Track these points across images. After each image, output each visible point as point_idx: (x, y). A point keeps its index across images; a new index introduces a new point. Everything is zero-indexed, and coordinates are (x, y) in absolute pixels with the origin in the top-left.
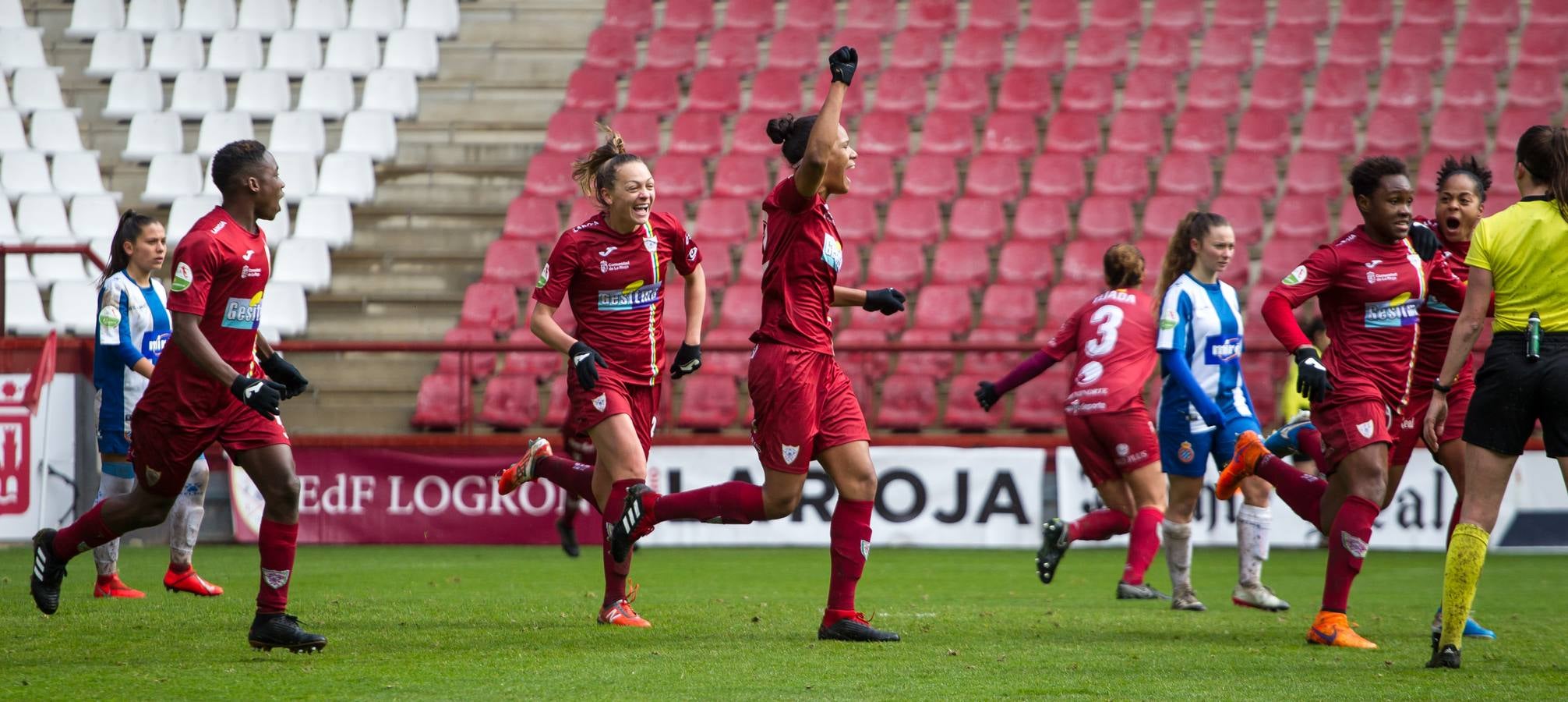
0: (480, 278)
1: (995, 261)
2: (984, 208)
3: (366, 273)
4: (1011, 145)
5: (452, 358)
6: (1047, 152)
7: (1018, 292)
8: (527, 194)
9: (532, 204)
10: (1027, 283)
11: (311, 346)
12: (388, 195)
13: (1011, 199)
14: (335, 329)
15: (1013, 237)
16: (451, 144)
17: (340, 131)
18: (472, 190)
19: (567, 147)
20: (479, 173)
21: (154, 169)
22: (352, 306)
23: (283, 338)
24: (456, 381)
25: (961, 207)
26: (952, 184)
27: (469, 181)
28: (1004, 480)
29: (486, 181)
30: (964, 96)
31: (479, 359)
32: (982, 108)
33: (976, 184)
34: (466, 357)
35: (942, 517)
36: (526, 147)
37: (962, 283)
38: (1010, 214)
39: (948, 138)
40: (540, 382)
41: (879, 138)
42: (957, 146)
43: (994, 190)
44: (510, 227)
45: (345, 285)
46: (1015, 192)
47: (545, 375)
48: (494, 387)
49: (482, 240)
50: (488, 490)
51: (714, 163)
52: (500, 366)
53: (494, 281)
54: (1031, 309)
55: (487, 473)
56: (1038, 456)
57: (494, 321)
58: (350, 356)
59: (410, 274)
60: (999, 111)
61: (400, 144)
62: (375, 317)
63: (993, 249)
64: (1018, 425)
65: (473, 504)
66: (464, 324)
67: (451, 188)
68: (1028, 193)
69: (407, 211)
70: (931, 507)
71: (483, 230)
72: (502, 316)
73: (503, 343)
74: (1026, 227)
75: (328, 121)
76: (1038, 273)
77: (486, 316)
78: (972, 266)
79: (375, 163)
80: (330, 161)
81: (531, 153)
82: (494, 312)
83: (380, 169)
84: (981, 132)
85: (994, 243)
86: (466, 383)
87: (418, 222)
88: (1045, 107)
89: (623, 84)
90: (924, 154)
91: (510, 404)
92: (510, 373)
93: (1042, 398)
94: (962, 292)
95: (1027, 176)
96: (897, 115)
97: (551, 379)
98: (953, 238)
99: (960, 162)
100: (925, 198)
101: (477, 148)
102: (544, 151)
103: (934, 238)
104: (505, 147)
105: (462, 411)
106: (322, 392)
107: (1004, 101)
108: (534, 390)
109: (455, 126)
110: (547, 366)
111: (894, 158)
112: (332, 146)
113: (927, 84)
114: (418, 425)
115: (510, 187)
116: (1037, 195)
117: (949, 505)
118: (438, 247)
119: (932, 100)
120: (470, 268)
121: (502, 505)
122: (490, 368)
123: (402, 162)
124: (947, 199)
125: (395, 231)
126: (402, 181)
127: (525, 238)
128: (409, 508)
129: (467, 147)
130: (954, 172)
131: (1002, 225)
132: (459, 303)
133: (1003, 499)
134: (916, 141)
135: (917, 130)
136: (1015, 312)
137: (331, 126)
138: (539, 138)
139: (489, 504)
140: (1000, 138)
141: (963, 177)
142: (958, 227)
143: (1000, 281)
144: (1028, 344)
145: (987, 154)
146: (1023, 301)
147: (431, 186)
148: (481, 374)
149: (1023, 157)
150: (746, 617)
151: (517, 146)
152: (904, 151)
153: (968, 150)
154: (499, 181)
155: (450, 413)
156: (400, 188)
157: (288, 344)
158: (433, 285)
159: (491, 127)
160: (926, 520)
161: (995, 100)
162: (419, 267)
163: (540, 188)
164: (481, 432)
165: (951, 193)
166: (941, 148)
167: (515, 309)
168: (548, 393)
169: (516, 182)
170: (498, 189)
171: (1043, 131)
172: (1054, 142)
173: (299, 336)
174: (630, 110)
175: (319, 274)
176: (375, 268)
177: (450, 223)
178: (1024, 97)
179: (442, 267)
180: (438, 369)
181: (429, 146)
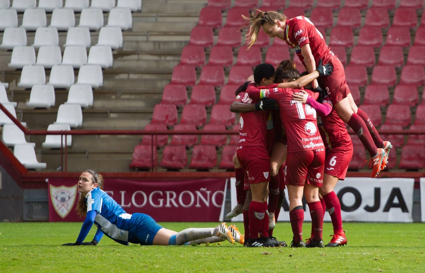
0: (161, 101)
1: (392, 94)
2: (387, 69)
3: (109, 99)
4: (398, 42)
5: (149, 137)
6: (415, 44)
7: (402, 107)
8: (182, 64)
9: (184, 68)
10: (406, 103)
11: (85, 132)
12: (119, 64)
13: (399, 66)
14: (96, 124)
15: (400, 83)
16: (147, 41)
17: (98, 35)
18: (157, 61)
19: (199, 42)
20: (160, 55)
21: (14, 53)
22: (104, 114)
23: (72, 128)
24: (150, 147)
25: (377, 69)
26: (372, 59)
27: (156, 58)
28: (396, 192)
29: (163, 58)
30: (378, 20)
31: (160, 138)
32: (386, 25)
33: (382, 59)
34: (154, 137)
35: (368, 209)
36: (181, 42)
37: (378, 103)
38: (399, 73)
39: (371, 38)
40: (187, 148)
41: (340, 39)
42: (375, 42)
43: (392, 62)
44: (173, 79)
45: (100, 104)
46: (401, 63)
47: (190, 145)
48: (167, 150)
49: (162, 84)
50: (165, 197)
51: (265, 50)
52: (169, 141)
53: (167, 102)
54: (408, 115)
55: (164, 189)
56: (412, 181)
57: (167, 121)
58: (102, 136)
59: (129, 100)
60: (393, 26)
61: (124, 42)
62: (113, 119)
63: (391, 88)
64: (403, 168)
65: (158, 203)
66: (153, 122)
67: (147, 61)
68: (406, 63)
69: (128, 71)
70: (363, 205)
71: (162, 80)
72: (170, 119)
73: (171, 131)
74: (405, 78)
75: (92, 31)
76: (411, 99)
77: (164, 119)
78: (382, 96)
79: (113, 50)
80: (93, 49)
81: (183, 45)
82: (167, 117)
83: (115, 52)
84: (385, 35)
85: (392, 86)
86: (154, 149)
87: (132, 76)
88: (415, 25)
89: (224, 14)
90: (360, 45)
91: (174, 158)
92: (174, 144)
93: (413, 155)
94: (377, 107)
95: (406, 55)
96: (348, 27)
97: (192, 147)
98: (372, 83)
99: (376, 48)
100: (360, 65)
101: (159, 42)
102: (189, 44)
103: (365, 83)
104: (172, 42)
105: (152, 161)
106: (89, 153)
107: (395, 22)
108: (185, 151)
109: (149, 33)
110: (191, 141)
111: (346, 47)
112: (94, 42)
113: (361, 15)
114: (133, 167)
115: (174, 61)
116: (411, 64)
117: (371, 203)
118: (142, 87)
119: (363, 21)
120: (156, 97)
121: (171, 203)
122: (165, 142)
123: (125, 49)
124: (371, 66)
125: (122, 80)
126: (125, 58)
127: (181, 83)
128: (129, 205)
129: (154, 42)
130: (374, 53)
131: (395, 77)
132: (151, 113)
133: (396, 201)
134: (356, 40)
135: (357, 35)
136: (401, 116)
137: (93, 33)
138: (187, 38)
139: (165, 203)
140: (394, 39)
141: (377, 56)
142: (375, 79)
143: (394, 102)
144: (407, 131)
145: (388, 45)
146: (404, 112)
147: (138, 60)
148: (162, 144)
149: (405, 47)
150: (286, 254)
151: (177, 42)
152: (351, 44)
153: (379, 44)
154: (169, 58)
155: (147, 162)
156: (125, 60)
157: (75, 131)
158: (139, 104)
159: (165, 34)
160: (361, 210)
161: (391, 22)
162: (133, 97)
163: (188, 61)
164: (161, 170)
165: (372, 63)
166: (368, 43)
167: (176, 115)
168: (192, 153)
169: (176, 58)
170: (169, 61)
171: (413, 35)
172: (417, 40)
173: (79, 128)
174: (227, 26)
175: (88, 100)
176: (113, 97)
177: (147, 77)
178: (405, 20)
179: (143, 96)
180: (142, 142)
181: (137, 42)
